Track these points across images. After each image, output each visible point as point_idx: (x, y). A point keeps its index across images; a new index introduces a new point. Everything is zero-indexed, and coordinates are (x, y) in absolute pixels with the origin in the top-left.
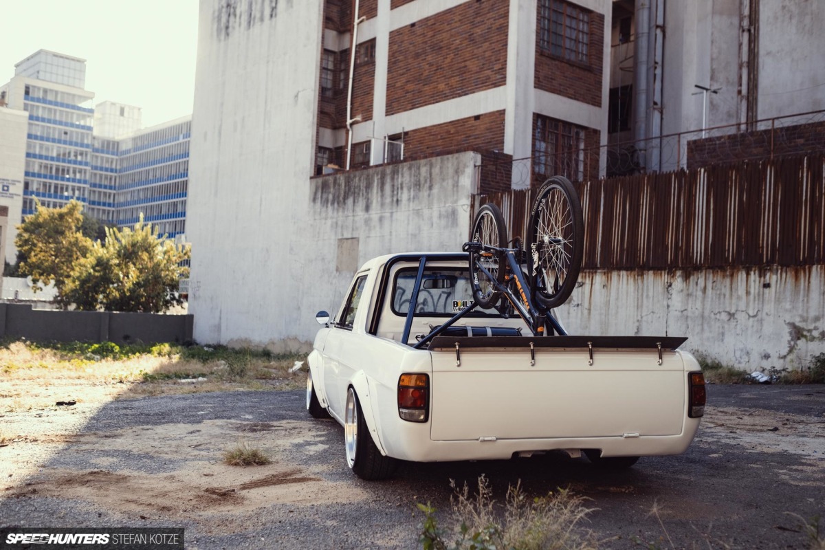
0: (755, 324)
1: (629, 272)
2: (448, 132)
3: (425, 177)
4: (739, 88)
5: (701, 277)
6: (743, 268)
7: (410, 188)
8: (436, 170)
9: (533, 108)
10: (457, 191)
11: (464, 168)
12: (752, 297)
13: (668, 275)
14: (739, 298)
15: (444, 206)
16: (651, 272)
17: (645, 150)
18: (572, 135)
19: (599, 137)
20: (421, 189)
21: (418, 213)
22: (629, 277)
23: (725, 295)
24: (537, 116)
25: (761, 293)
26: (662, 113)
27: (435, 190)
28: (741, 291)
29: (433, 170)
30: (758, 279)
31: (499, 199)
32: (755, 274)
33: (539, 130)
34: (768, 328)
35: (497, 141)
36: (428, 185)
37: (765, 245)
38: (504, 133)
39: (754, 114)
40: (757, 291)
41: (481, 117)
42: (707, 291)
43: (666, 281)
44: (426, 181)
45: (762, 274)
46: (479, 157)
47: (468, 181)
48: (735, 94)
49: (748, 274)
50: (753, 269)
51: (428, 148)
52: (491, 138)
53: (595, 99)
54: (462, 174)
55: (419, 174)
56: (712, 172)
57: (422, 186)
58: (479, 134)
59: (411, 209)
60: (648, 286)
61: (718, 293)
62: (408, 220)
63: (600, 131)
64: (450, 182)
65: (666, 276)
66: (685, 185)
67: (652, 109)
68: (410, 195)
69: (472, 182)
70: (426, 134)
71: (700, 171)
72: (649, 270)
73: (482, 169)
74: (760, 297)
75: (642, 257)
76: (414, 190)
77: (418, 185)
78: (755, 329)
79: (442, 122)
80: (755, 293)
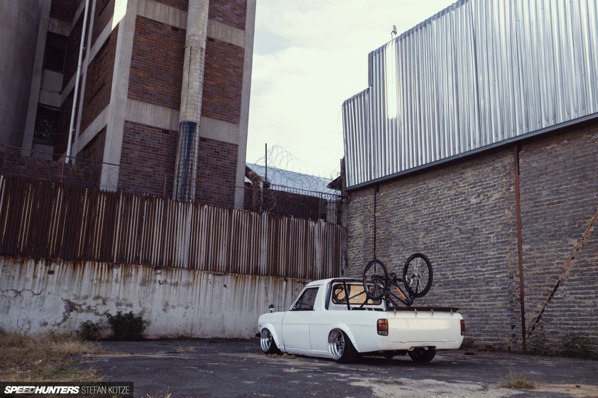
0: (38, 300)
6: (33, 258)
12: (38, 280)
14: (26, 280)
23: (13, 277)
25: (46, 277)
28: (29, 274)
30: (44, 267)
32: (42, 263)
34: (48, 304)
37: (52, 242)
40: (42, 276)
45: (48, 264)
49: (36, 263)
50: (41, 259)
61: (8, 275)
74: (44, 280)
78: (38, 304)
80: (40, 277)
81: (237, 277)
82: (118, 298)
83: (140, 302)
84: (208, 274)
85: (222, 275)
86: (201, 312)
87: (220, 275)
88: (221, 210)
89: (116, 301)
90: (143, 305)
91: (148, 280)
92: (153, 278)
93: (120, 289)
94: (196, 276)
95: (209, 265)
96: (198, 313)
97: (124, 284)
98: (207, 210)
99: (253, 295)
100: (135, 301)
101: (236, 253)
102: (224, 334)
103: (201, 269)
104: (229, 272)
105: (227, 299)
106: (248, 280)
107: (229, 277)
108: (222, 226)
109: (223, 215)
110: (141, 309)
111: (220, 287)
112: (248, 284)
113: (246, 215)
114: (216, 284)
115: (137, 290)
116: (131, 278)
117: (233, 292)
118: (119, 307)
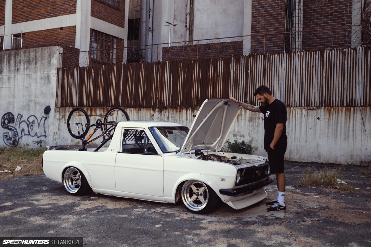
1: (134, 109)
2: (46, 35)
3: (33, 58)
4: (186, 24)
5: (167, 112)
6: (185, 108)
7: (25, 63)
8: (39, 54)
9: (90, 26)
10: (50, 66)
11: (54, 54)
12: (188, 121)
13: (152, 110)
14: (183, 121)
15: (43, 73)
16: (144, 109)
17: (145, 50)
18: (110, 41)
19: (123, 42)
20: (31, 64)
21: (29, 76)
22: (135, 111)
23: (177, 120)
24: (92, 31)
25: (192, 119)
26: (152, 33)
27: (38, 65)
28: (184, 118)
29: (37, 54)
30: (191, 113)
31: (72, 71)
32: (190, 111)
33: (93, 37)
35: (72, 41)
36: (34, 62)
37: (194, 98)
38: (75, 37)
39: (192, 36)
40: (190, 119)
41: (63, 29)
42: (169, 118)
43: (151, 113)
44: (33, 60)
45: (193, 111)
46: (62, 49)
47: (56, 61)
48: (184, 27)
49: (187, 111)
50: (189, 108)
51: (35, 42)
52: (69, 40)
53: (121, 24)
54: (53, 57)
55: (30, 56)
56: (172, 63)
57: (31, 62)
58: (62, 37)
59: (25, 74)
60: (143, 116)
61: (174, 119)
62: (24, 79)
63: (124, 40)
64: (46, 61)
65: (151, 111)
66: (160, 69)
67: (148, 31)
68: (25, 67)
69: (58, 62)
70: (34, 35)
71: (167, 62)
72: (143, 108)
73: (63, 55)
74: (192, 121)
75: (140, 102)
76: (27, 64)
77: (29, 62)
79: (43, 29)
80: (189, 119)
81: (330, 110)
82: (234, 132)
83: (249, 133)
84: (302, 109)
85: (315, 109)
86: (297, 141)
87: (313, 109)
88: (313, 53)
89: (233, 133)
90: (252, 136)
91: (254, 118)
92: (257, 116)
93: (235, 125)
94: (291, 112)
95: (303, 102)
96: (295, 141)
97: (238, 121)
98: (300, 56)
99: (348, 125)
100: (246, 133)
101: (329, 88)
102: (320, 159)
103: (296, 106)
104: (322, 106)
105: (321, 130)
106: (342, 112)
107: (322, 110)
108: (314, 67)
109: (315, 58)
110: (251, 139)
111: (313, 119)
112: (342, 116)
113: (338, 53)
114: (310, 118)
115: (247, 125)
116: (242, 117)
117: (327, 124)
118: (235, 137)
